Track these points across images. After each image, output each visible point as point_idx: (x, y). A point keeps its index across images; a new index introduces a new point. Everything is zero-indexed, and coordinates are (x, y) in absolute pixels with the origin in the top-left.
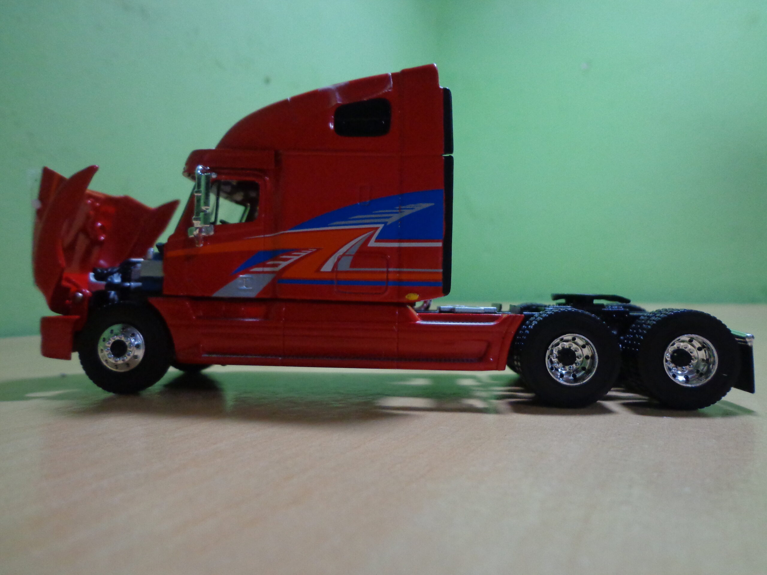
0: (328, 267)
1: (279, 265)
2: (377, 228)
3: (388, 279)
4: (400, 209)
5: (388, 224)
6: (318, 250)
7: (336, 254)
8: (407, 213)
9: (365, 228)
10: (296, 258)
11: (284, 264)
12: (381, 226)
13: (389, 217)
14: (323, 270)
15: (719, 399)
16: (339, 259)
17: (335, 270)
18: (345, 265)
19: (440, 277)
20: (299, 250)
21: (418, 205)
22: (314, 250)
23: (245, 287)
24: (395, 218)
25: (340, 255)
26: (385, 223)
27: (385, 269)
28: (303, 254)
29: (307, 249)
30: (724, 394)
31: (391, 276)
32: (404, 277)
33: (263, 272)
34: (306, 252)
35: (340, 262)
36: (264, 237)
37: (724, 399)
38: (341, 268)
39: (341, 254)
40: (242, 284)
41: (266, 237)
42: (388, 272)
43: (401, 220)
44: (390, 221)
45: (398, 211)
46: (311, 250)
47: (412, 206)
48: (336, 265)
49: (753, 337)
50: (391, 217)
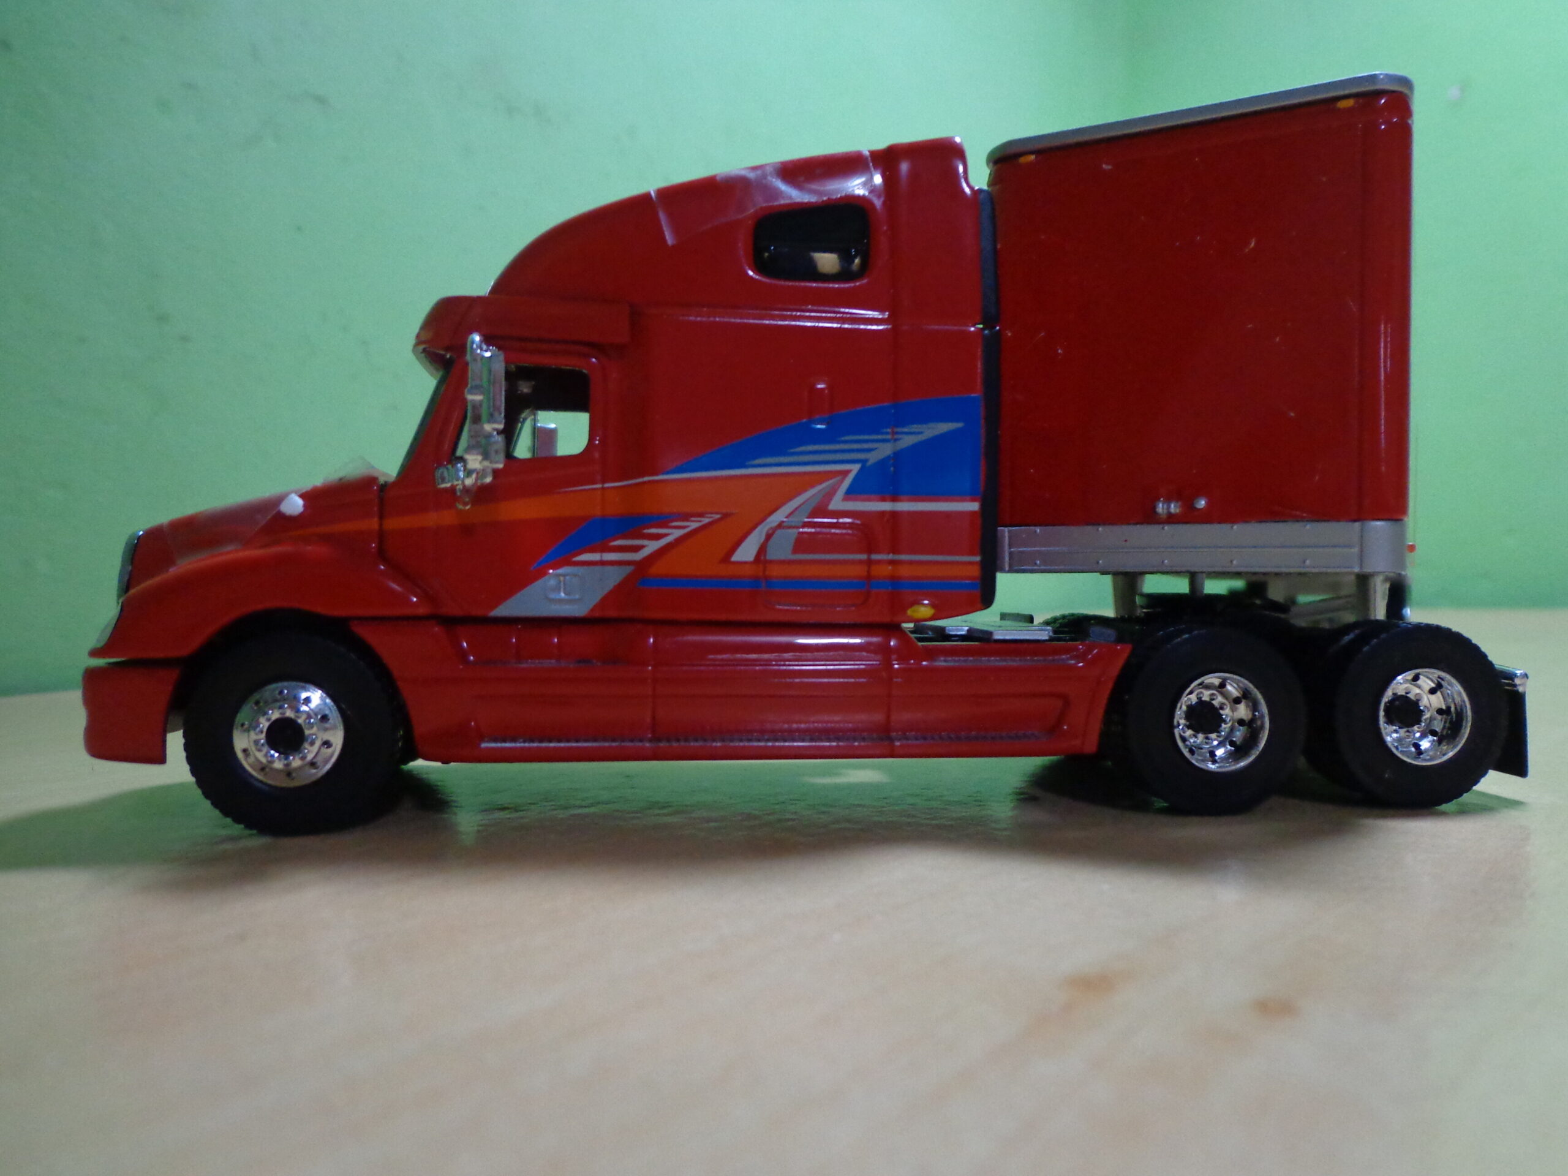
0: (746, 552)
1: (643, 547)
2: (847, 472)
3: (869, 577)
4: (894, 433)
5: (869, 464)
6: (725, 516)
7: (763, 524)
8: (907, 441)
9: (819, 473)
10: (678, 533)
11: (652, 546)
12: (855, 468)
13: (869, 450)
14: (736, 557)
15: (1468, 789)
16: (769, 537)
17: (762, 558)
18: (781, 549)
19: (975, 571)
20: (686, 517)
21: (932, 425)
22: (718, 516)
23: (563, 595)
24: (885, 450)
25: (771, 528)
26: (863, 462)
27: (864, 557)
28: (693, 525)
29: (701, 515)
30: (1476, 782)
31: (877, 571)
32: (904, 571)
33: (602, 563)
34: (700, 521)
35: (771, 543)
36: (603, 488)
37: (1475, 788)
38: (773, 554)
39: (775, 524)
40: (557, 589)
41: (608, 488)
42: (869, 563)
43: (897, 455)
44: (873, 458)
45: (889, 437)
46: (710, 517)
47: (915, 428)
48: (762, 550)
49: (1526, 676)
50: (876, 449)
